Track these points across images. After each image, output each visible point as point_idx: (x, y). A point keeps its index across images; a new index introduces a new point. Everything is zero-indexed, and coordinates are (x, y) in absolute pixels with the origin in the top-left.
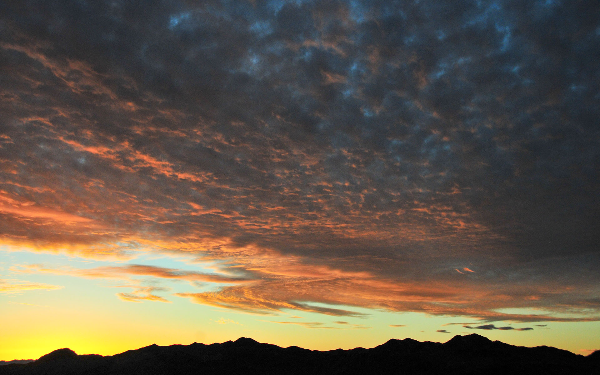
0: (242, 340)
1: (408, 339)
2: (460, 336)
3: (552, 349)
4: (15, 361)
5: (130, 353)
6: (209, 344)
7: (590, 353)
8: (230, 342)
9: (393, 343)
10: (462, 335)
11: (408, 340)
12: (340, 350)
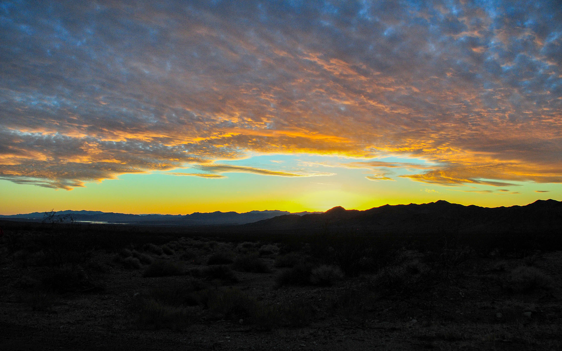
0: (440, 202)
4: (315, 212)
5: (374, 209)
6: (420, 204)
8: (433, 203)
9: (539, 202)
12: (503, 207)
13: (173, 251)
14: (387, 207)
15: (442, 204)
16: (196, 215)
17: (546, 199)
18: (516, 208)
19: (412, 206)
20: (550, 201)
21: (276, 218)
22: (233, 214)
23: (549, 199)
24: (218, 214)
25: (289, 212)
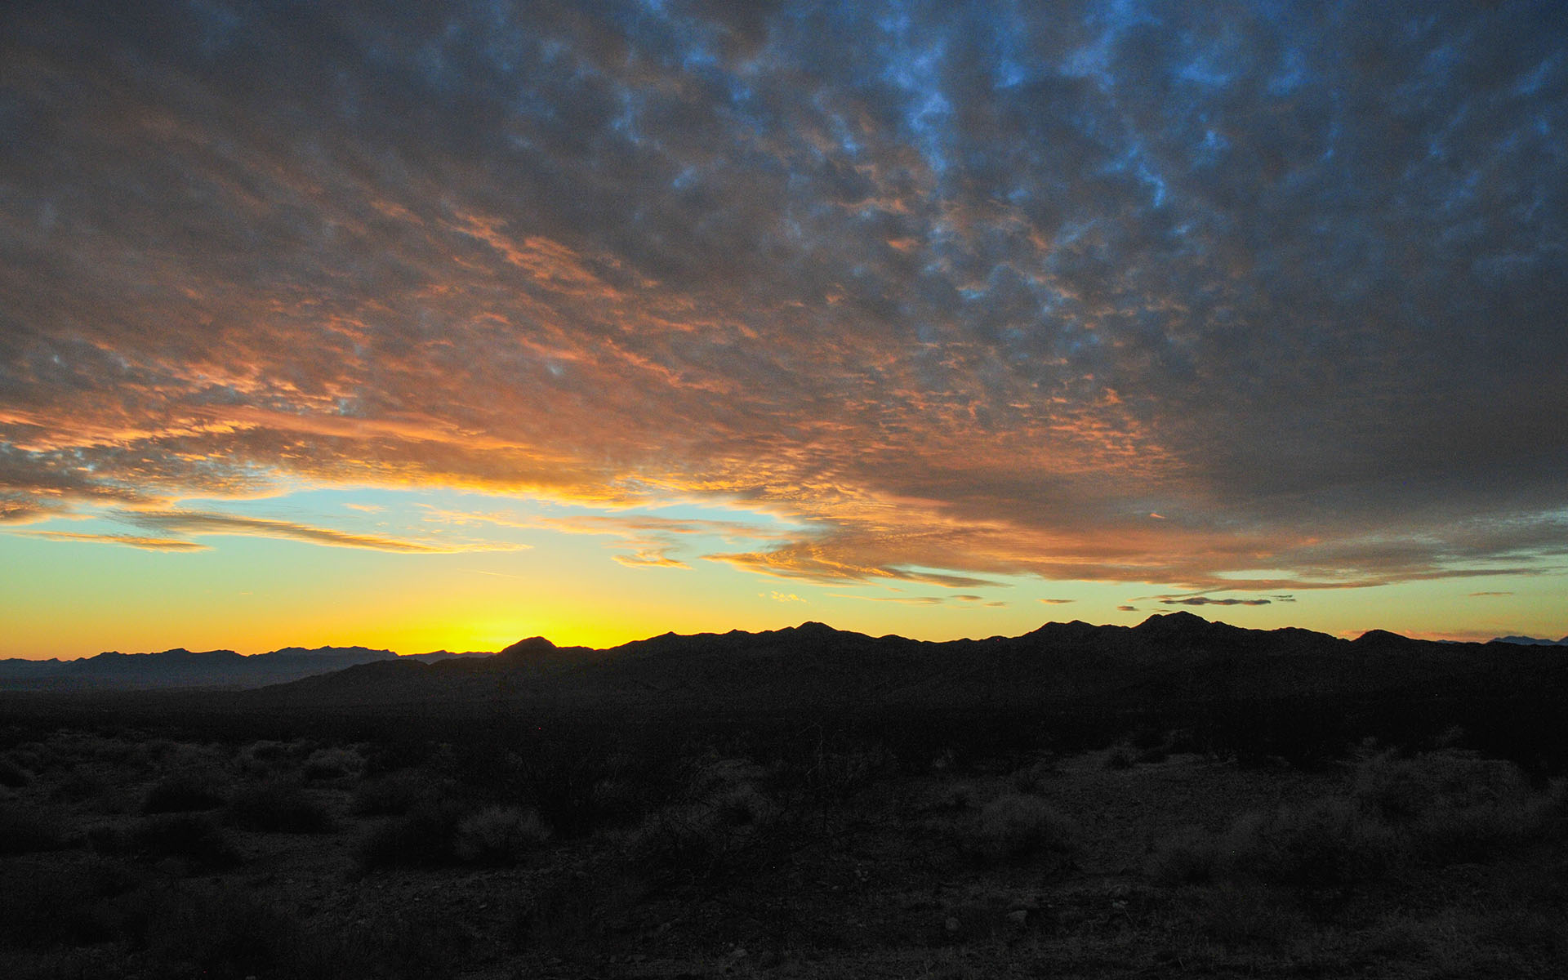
1: (1077, 621)
2: (1158, 616)
3: (1303, 633)
4: (468, 653)
5: (634, 646)
6: (756, 632)
7: (1358, 636)
8: (790, 628)
9: (1051, 626)
10: (1163, 614)
11: (1076, 623)
12: (967, 640)
13: (28, 773)
14: (669, 641)
15: (814, 632)
16: (110, 660)
17: (1066, 619)
18: (997, 645)
19: (737, 638)
20: (1076, 624)
21: (356, 669)
22: (225, 658)
23: (1074, 619)
24: (178, 657)
25: (394, 653)
